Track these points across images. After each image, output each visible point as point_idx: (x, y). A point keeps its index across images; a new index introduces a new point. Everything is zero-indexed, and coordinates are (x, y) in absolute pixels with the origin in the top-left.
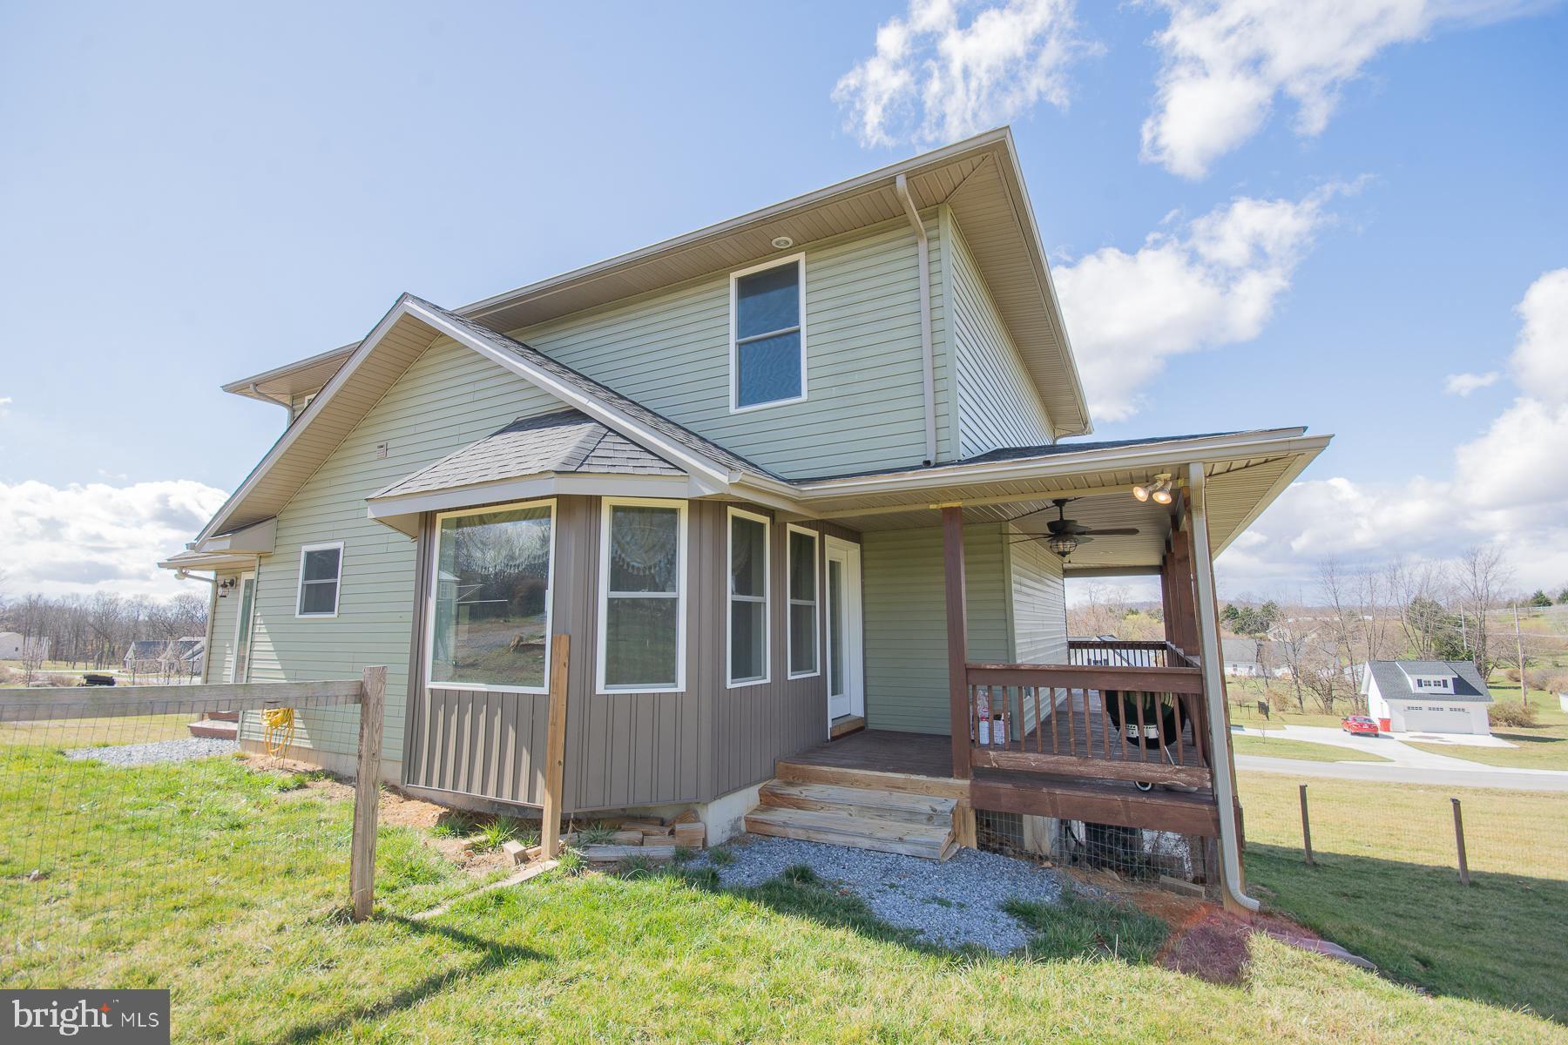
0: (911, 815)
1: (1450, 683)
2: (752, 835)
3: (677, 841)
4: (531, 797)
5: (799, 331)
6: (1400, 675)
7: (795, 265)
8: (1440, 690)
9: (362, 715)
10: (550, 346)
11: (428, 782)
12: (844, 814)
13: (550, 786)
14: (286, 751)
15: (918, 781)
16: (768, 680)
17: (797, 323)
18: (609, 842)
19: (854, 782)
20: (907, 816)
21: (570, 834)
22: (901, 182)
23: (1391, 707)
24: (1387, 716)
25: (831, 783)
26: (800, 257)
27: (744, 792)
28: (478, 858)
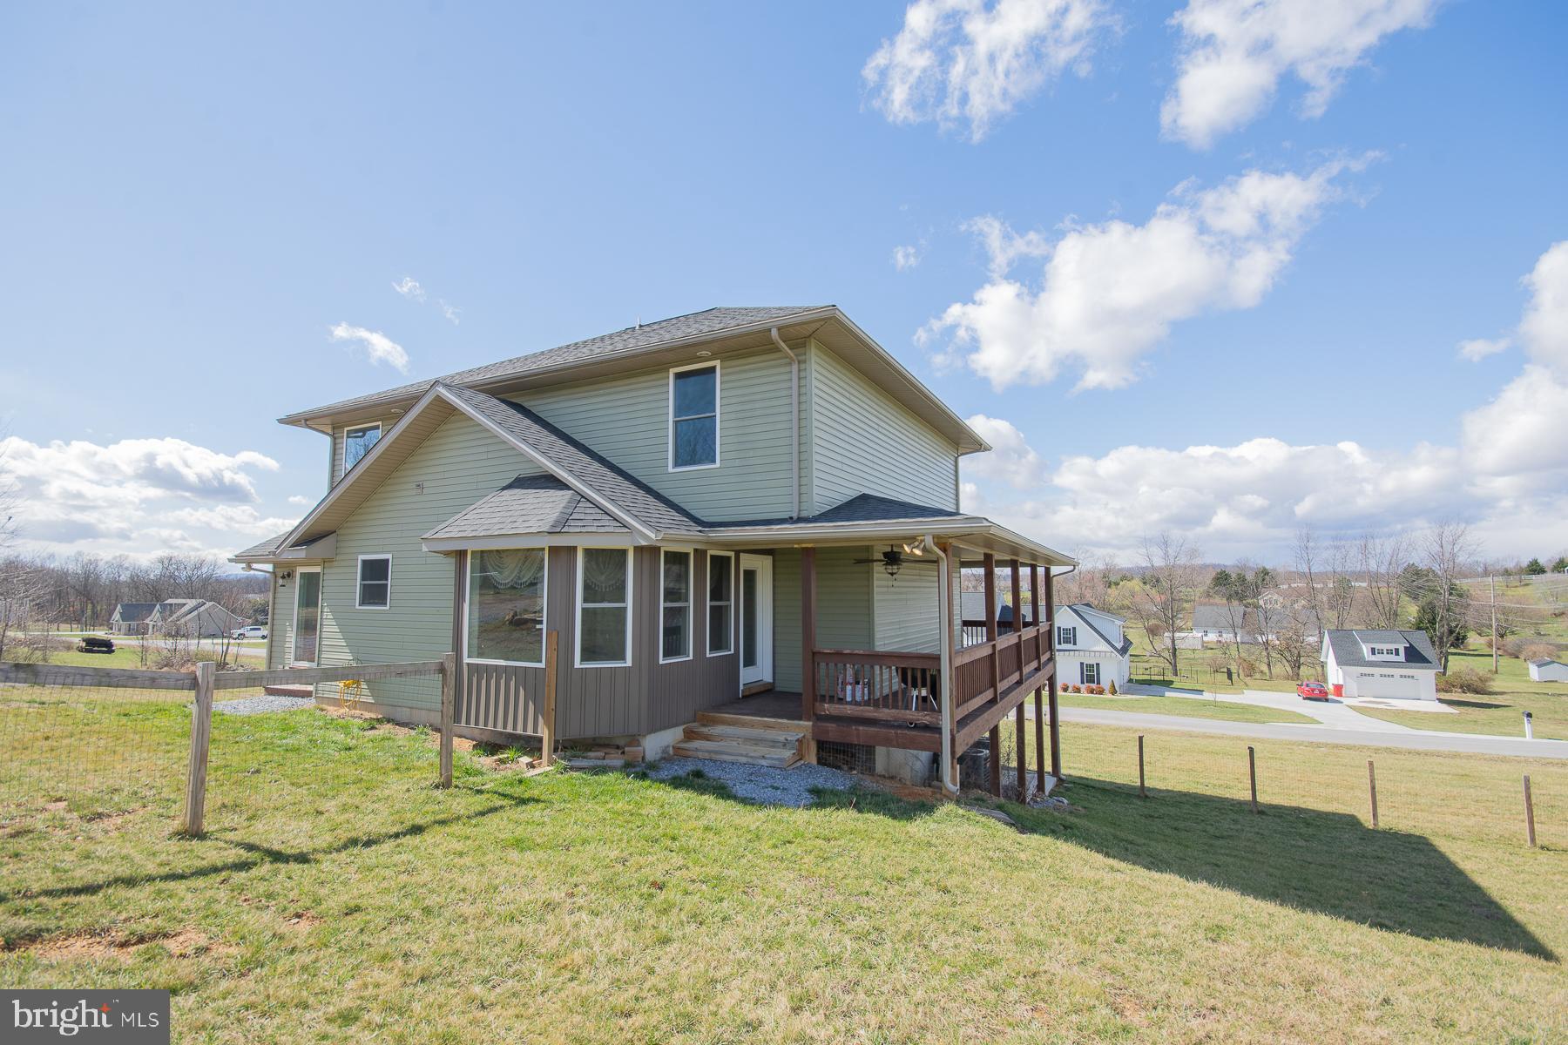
0: (774, 744)
1: (1402, 652)
2: (676, 754)
3: (626, 757)
4: (535, 730)
5: (715, 416)
6: (1356, 643)
7: (713, 369)
8: (1392, 658)
9: (443, 680)
10: (542, 408)
11: (468, 722)
12: (735, 743)
13: (547, 723)
14: (355, 705)
15: (782, 723)
16: (691, 657)
17: (714, 411)
18: (584, 758)
19: (744, 724)
20: (771, 744)
21: (559, 753)
22: (774, 332)
23: (1345, 674)
24: (1341, 682)
25: (730, 725)
26: (717, 363)
27: (672, 730)
28: (502, 766)
